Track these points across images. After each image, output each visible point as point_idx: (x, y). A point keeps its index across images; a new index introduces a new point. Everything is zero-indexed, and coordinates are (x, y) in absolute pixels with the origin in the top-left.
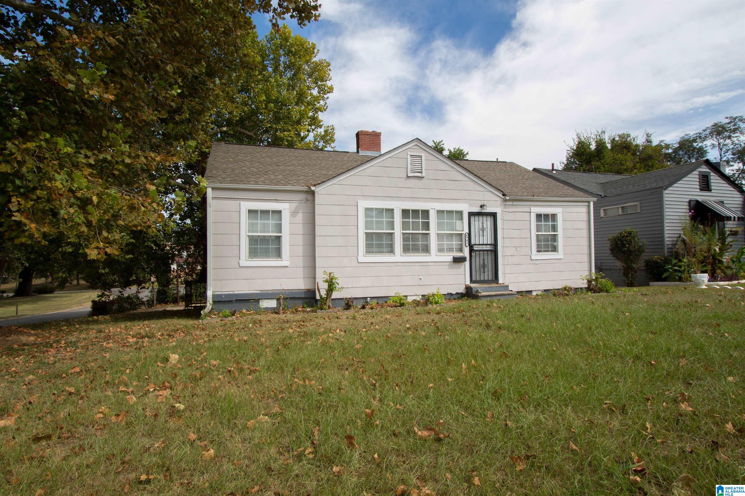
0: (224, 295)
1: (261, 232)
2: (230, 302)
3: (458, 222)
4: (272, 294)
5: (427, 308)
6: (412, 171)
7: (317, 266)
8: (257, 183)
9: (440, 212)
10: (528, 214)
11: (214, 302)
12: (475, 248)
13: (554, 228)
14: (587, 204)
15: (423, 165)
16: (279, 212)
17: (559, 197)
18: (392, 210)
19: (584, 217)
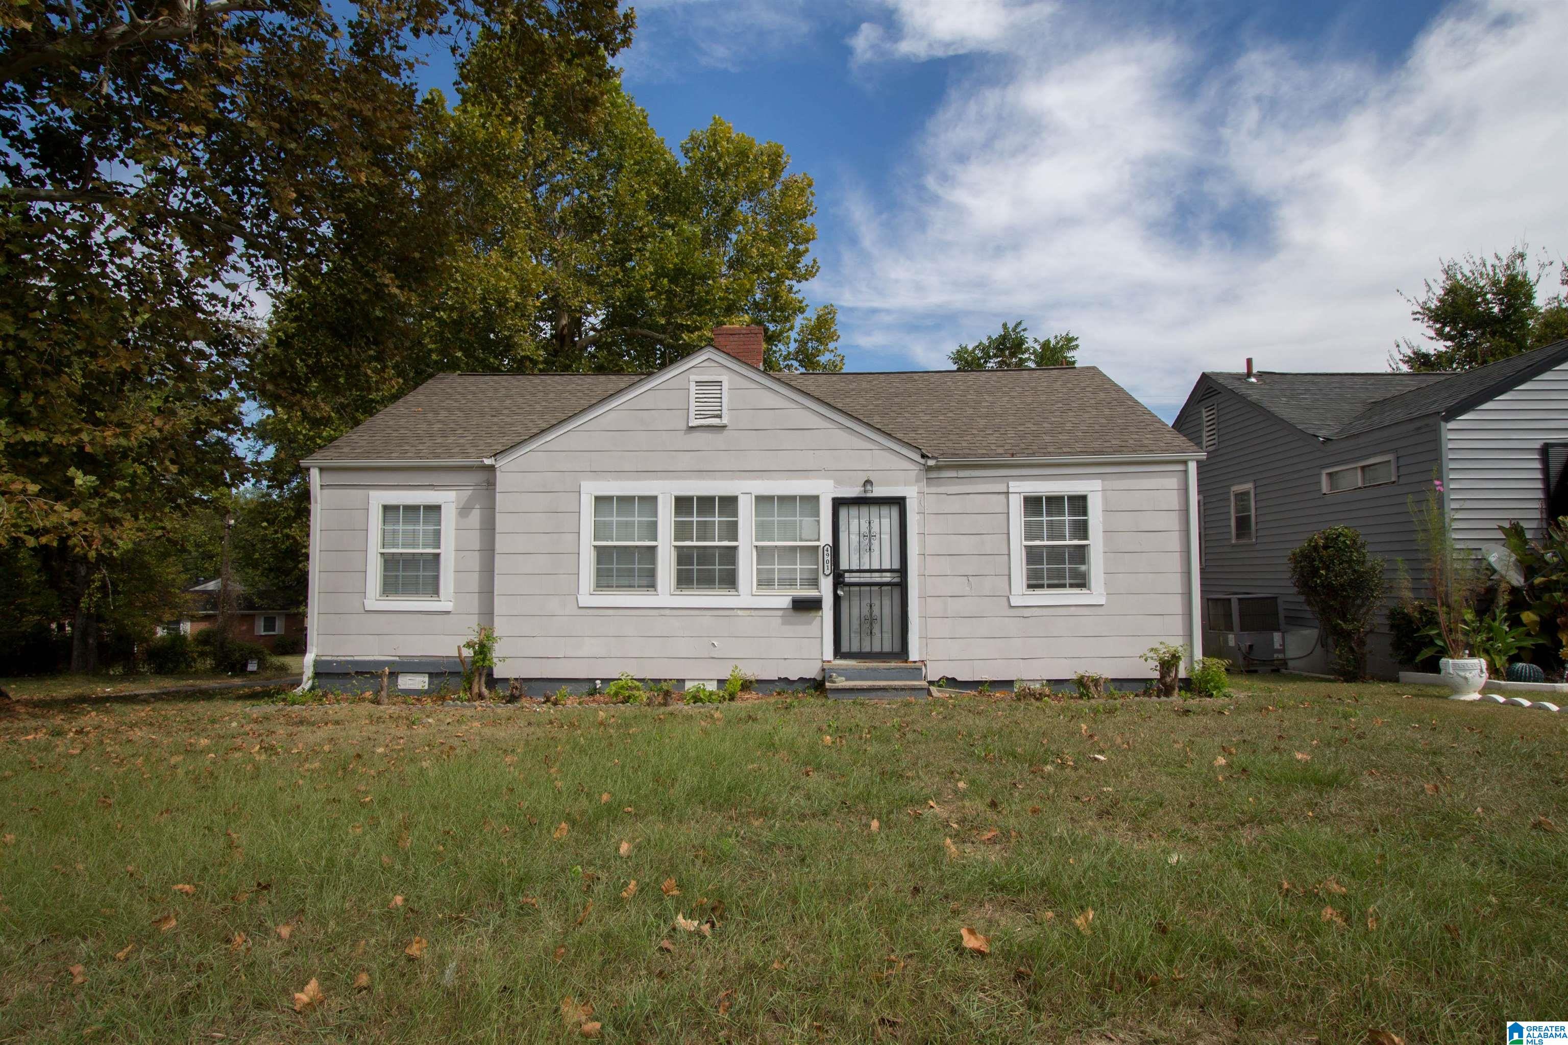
0: (336, 662)
1: (404, 546)
2: (346, 675)
3: (808, 521)
4: (419, 664)
6: (700, 415)
7: (496, 611)
8: (403, 454)
9: (762, 501)
10: (1003, 497)
11: (317, 675)
12: (849, 578)
13: (1081, 530)
14: (1180, 467)
15: (725, 400)
16: (437, 508)
17: (1094, 453)
18: (654, 499)
19: (1173, 500)
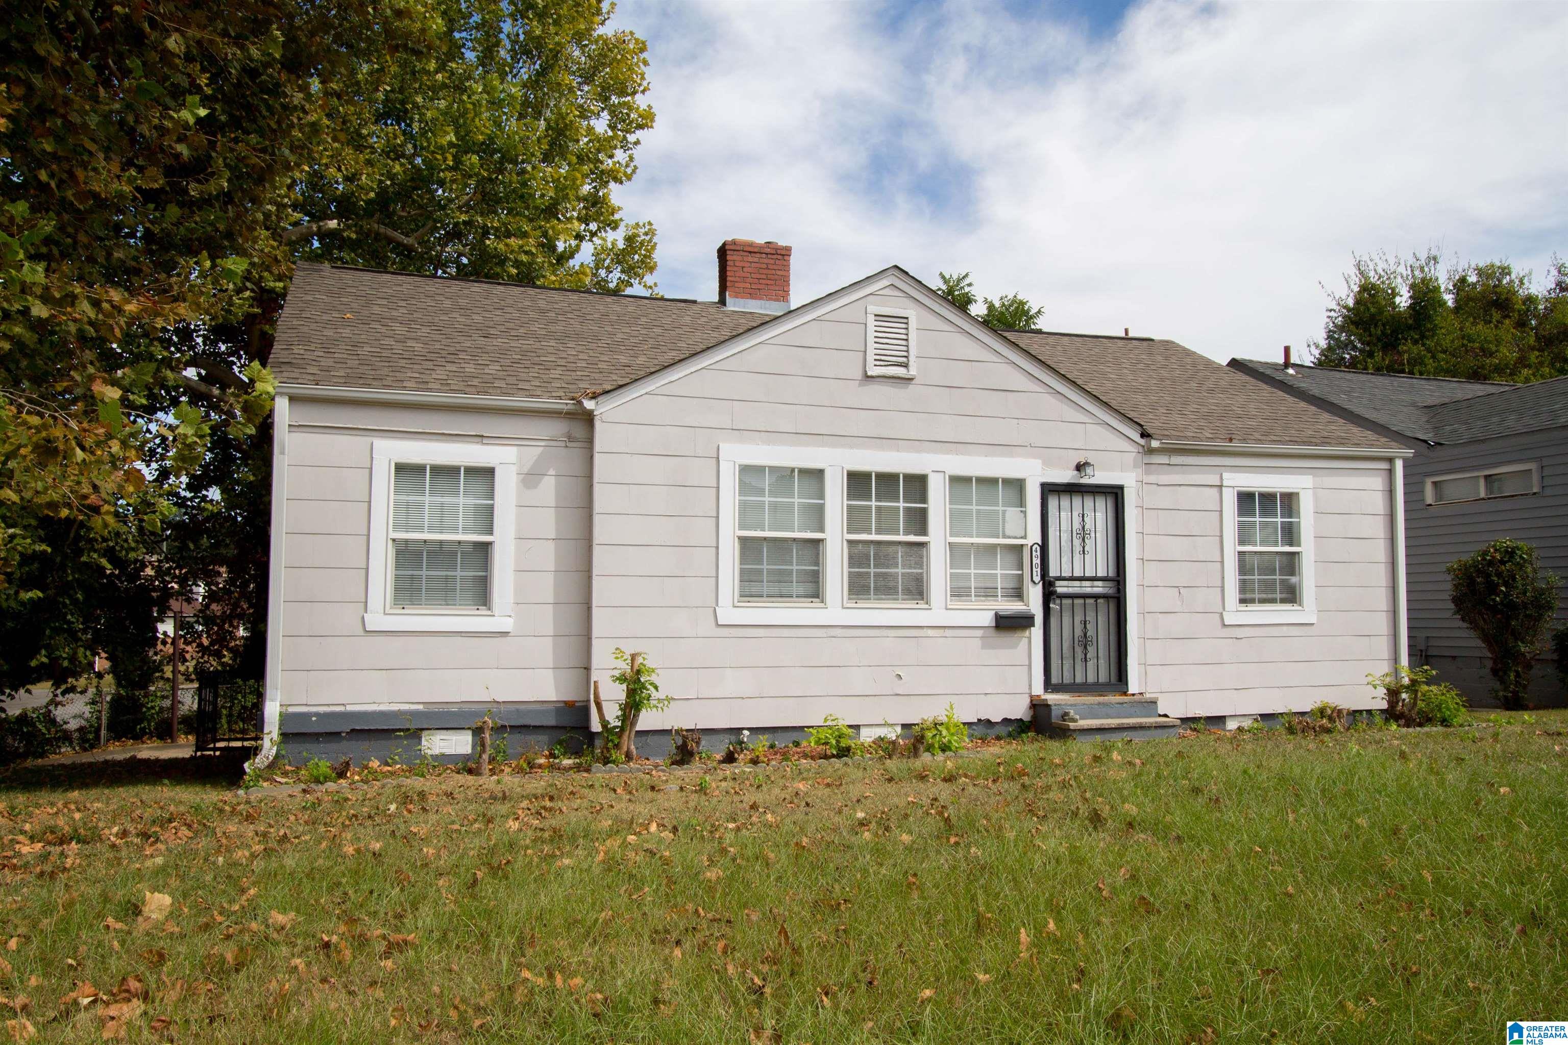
0: (317, 714)
1: (431, 529)
2: (334, 736)
3: (1012, 513)
4: (461, 714)
5: (918, 764)
6: (881, 361)
7: (596, 632)
8: (423, 385)
9: (958, 481)
10: (1215, 491)
11: (286, 736)
12: (1061, 588)
13: (1290, 534)
14: (1385, 465)
15: (912, 343)
16: (487, 474)
17: (1304, 443)
18: (821, 472)
19: (1378, 503)
